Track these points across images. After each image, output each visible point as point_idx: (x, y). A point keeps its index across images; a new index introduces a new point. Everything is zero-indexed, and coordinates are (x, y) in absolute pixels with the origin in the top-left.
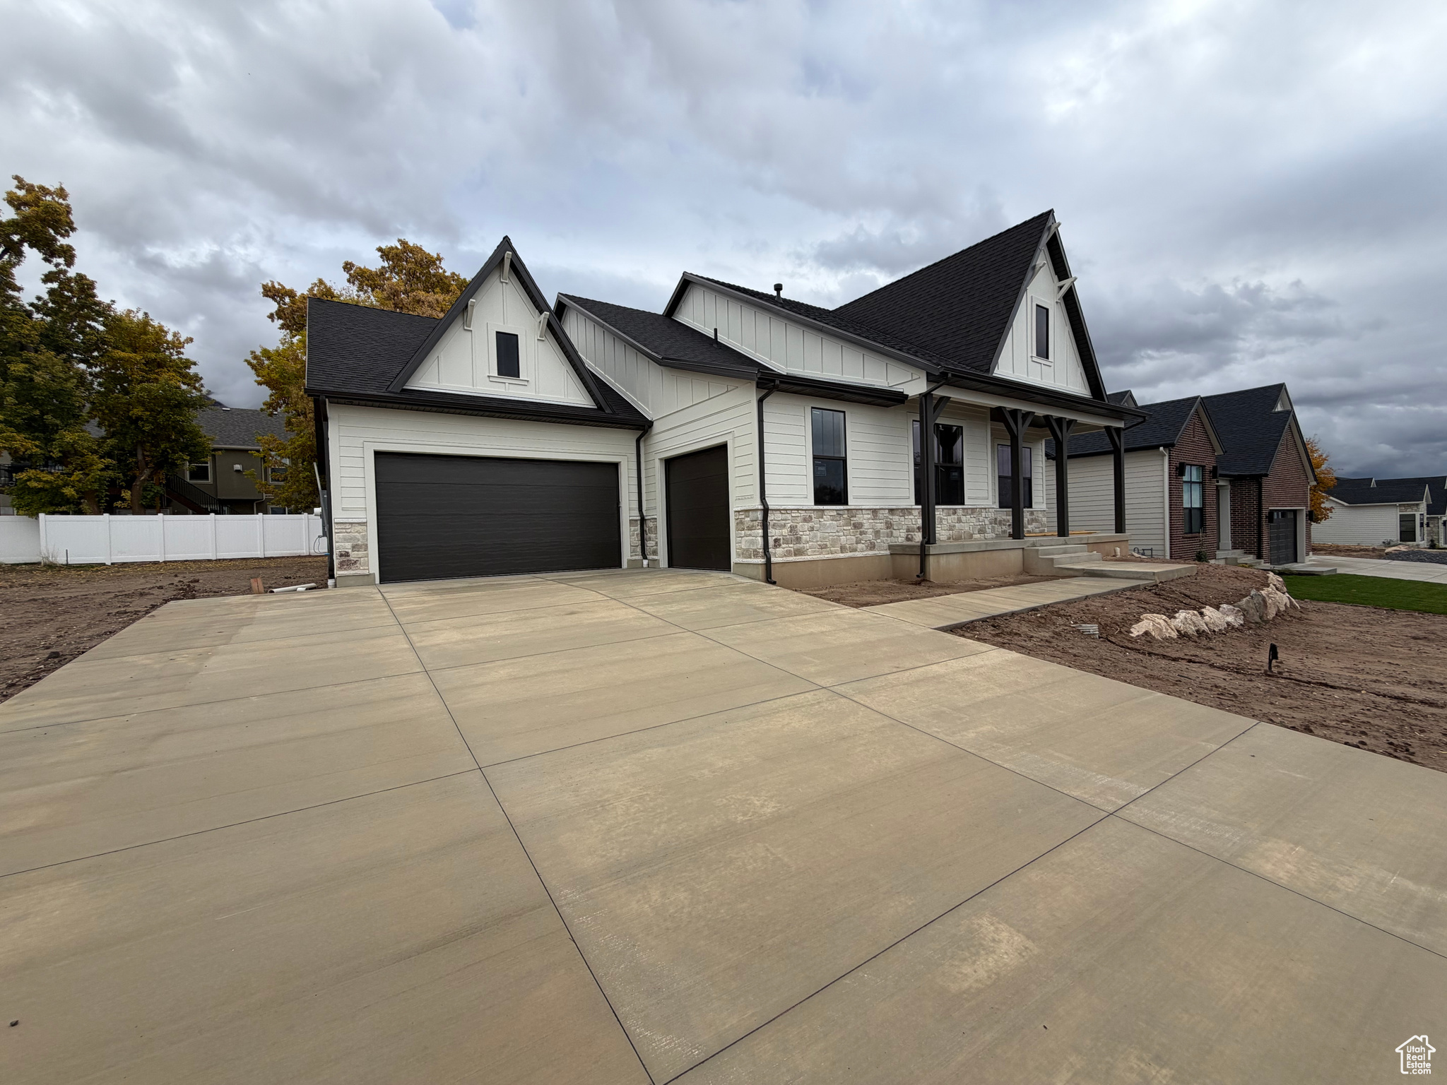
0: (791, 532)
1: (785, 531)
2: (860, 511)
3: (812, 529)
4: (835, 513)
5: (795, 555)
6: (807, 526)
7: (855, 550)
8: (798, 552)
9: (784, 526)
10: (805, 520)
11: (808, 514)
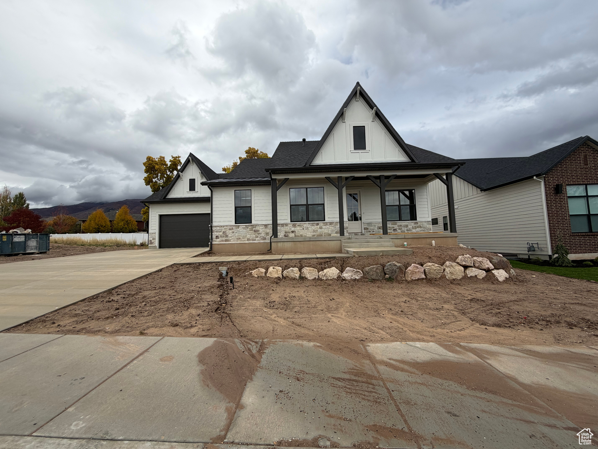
0: (223, 233)
1: (221, 233)
2: (258, 226)
3: (233, 232)
4: (245, 227)
5: (225, 241)
6: (231, 231)
7: (255, 240)
8: (226, 241)
9: (221, 231)
10: (230, 229)
11: (231, 227)
